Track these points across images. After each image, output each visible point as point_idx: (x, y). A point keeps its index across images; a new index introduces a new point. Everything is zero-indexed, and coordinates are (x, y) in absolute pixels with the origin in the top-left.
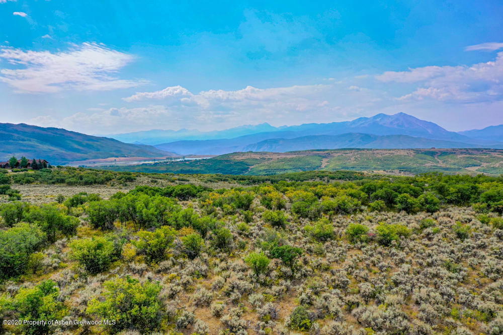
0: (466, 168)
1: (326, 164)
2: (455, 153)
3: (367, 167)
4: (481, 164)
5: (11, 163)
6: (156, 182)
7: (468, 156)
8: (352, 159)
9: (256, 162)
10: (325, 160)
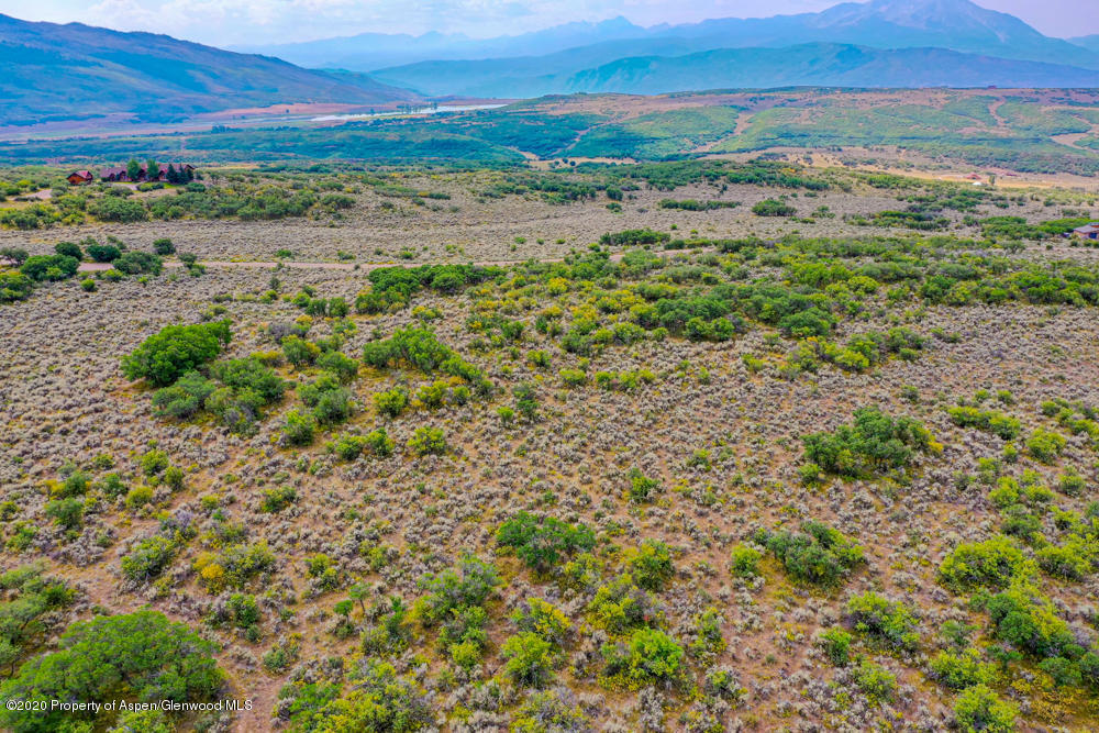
0: (1054, 139)
1: (746, 126)
2: (1037, 100)
3: (832, 134)
4: (1091, 128)
5: (130, 172)
6: (390, 206)
7: (1065, 107)
8: (804, 114)
9: (593, 121)
10: (745, 116)
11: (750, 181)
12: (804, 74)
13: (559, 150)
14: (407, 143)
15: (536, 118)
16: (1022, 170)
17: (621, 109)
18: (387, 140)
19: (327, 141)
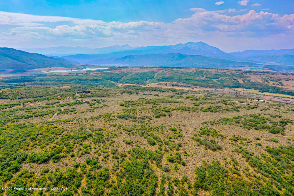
0: (213, 80)
1: (156, 76)
8: (168, 74)
9: (125, 75)
10: (156, 74)
11: (155, 91)
12: (171, 60)
13: (119, 81)
14: (88, 79)
15: (113, 74)
16: (202, 87)
17: (131, 72)
18: (83, 78)
19: (70, 79)
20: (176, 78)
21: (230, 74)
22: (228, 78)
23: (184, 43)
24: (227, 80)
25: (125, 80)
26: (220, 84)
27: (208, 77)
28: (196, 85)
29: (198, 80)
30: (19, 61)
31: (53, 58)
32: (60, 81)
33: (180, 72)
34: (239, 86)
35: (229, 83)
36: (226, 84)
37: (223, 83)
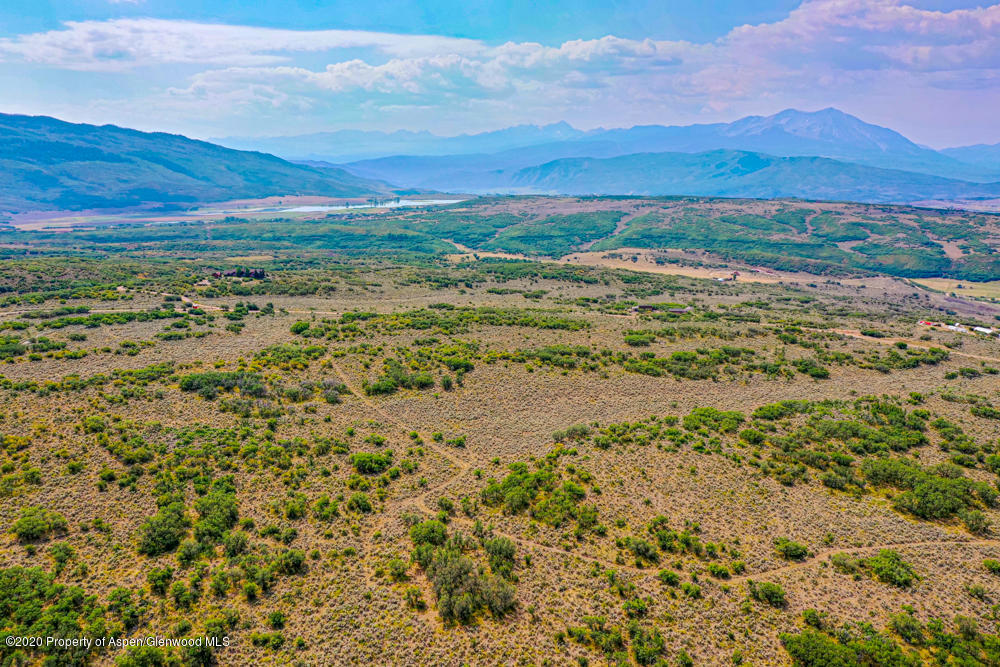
0: (839, 244)
1: (624, 227)
5: (237, 273)
8: (667, 220)
9: (511, 221)
10: (625, 220)
11: (553, 278)
12: (711, 175)
13: (483, 243)
14: (373, 236)
15: (469, 218)
16: (777, 269)
17: (534, 212)
18: (357, 233)
19: (313, 233)
20: (694, 235)
21: (915, 224)
22: (903, 240)
23: (765, 116)
24: (897, 245)
25: (502, 242)
26: (862, 261)
27: (820, 233)
28: (754, 262)
29: (777, 246)
30: (192, 175)
31: (306, 166)
32: (279, 239)
33: (718, 215)
34: (943, 269)
35: (903, 259)
36: (888, 261)
37: (879, 257)
